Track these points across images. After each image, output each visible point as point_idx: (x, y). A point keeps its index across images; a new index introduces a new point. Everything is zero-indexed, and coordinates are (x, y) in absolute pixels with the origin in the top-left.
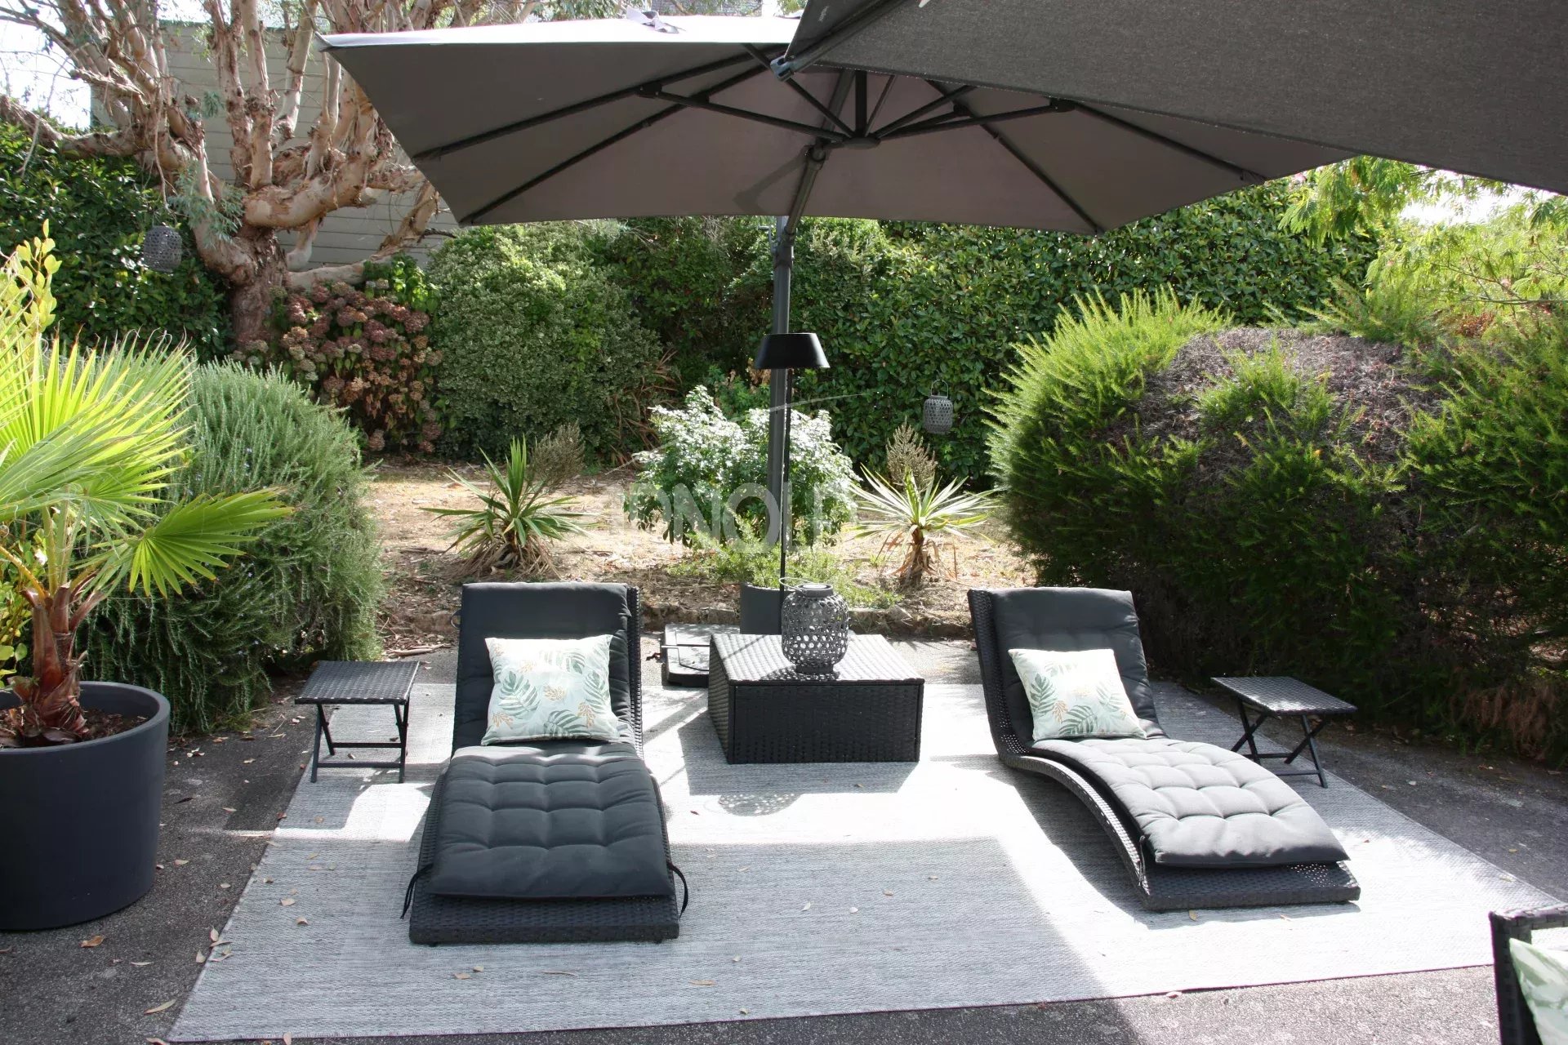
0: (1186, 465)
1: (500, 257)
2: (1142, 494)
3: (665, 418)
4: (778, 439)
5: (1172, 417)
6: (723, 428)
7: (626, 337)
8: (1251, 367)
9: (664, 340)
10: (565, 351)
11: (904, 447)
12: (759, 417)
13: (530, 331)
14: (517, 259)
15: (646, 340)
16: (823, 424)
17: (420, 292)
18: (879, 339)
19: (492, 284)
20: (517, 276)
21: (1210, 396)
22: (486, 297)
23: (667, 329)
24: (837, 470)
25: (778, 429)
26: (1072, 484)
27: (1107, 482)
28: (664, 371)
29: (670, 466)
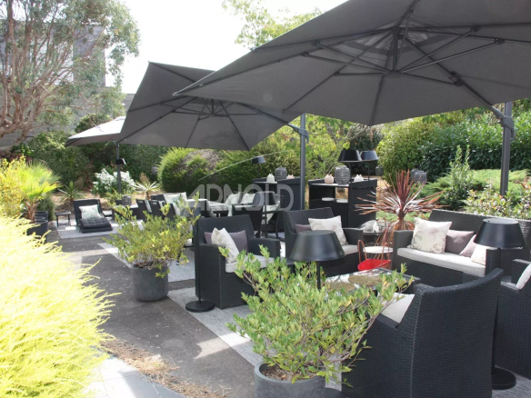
0: (185, 174)
1: (48, 142)
2: (179, 178)
3: (98, 175)
4: (119, 177)
5: (184, 167)
6: (109, 176)
7: (81, 159)
8: (195, 157)
9: (90, 158)
10: (67, 164)
11: (143, 176)
12: (116, 174)
13: (58, 159)
14: (52, 143)
15: (86, 159)
16: (128, 173)
17: (29, 152)
18: (141, 155)
19: (47, 149)
20: (52, 146)
21: (188, 163)
22: (46, 152)
23: (91, 156)
24: (131, 183)
25: (119, 175)
26: (170, 179)
27: (174, 178)
28: (91, 167)
29: (100, 184)
